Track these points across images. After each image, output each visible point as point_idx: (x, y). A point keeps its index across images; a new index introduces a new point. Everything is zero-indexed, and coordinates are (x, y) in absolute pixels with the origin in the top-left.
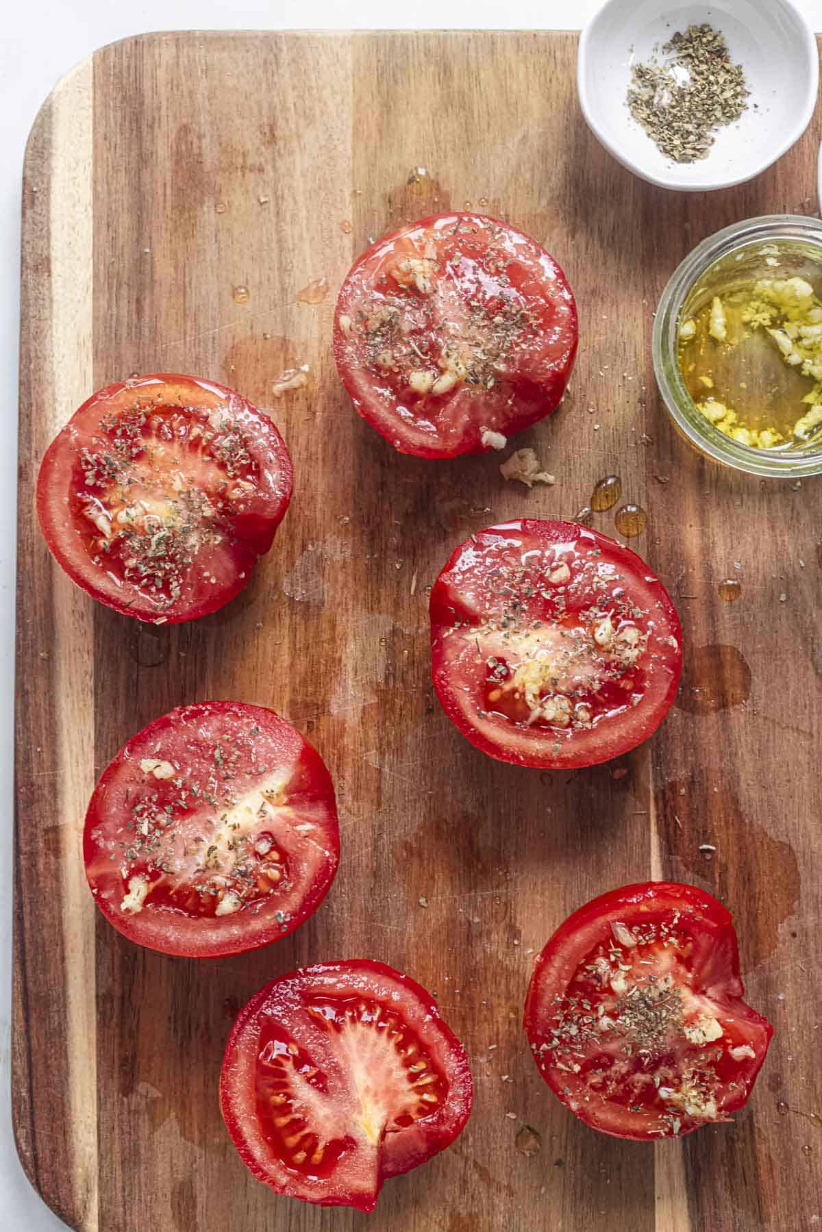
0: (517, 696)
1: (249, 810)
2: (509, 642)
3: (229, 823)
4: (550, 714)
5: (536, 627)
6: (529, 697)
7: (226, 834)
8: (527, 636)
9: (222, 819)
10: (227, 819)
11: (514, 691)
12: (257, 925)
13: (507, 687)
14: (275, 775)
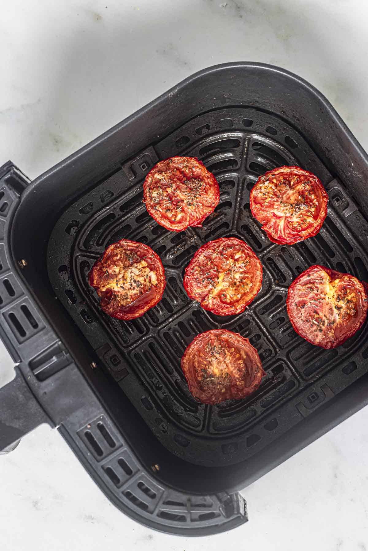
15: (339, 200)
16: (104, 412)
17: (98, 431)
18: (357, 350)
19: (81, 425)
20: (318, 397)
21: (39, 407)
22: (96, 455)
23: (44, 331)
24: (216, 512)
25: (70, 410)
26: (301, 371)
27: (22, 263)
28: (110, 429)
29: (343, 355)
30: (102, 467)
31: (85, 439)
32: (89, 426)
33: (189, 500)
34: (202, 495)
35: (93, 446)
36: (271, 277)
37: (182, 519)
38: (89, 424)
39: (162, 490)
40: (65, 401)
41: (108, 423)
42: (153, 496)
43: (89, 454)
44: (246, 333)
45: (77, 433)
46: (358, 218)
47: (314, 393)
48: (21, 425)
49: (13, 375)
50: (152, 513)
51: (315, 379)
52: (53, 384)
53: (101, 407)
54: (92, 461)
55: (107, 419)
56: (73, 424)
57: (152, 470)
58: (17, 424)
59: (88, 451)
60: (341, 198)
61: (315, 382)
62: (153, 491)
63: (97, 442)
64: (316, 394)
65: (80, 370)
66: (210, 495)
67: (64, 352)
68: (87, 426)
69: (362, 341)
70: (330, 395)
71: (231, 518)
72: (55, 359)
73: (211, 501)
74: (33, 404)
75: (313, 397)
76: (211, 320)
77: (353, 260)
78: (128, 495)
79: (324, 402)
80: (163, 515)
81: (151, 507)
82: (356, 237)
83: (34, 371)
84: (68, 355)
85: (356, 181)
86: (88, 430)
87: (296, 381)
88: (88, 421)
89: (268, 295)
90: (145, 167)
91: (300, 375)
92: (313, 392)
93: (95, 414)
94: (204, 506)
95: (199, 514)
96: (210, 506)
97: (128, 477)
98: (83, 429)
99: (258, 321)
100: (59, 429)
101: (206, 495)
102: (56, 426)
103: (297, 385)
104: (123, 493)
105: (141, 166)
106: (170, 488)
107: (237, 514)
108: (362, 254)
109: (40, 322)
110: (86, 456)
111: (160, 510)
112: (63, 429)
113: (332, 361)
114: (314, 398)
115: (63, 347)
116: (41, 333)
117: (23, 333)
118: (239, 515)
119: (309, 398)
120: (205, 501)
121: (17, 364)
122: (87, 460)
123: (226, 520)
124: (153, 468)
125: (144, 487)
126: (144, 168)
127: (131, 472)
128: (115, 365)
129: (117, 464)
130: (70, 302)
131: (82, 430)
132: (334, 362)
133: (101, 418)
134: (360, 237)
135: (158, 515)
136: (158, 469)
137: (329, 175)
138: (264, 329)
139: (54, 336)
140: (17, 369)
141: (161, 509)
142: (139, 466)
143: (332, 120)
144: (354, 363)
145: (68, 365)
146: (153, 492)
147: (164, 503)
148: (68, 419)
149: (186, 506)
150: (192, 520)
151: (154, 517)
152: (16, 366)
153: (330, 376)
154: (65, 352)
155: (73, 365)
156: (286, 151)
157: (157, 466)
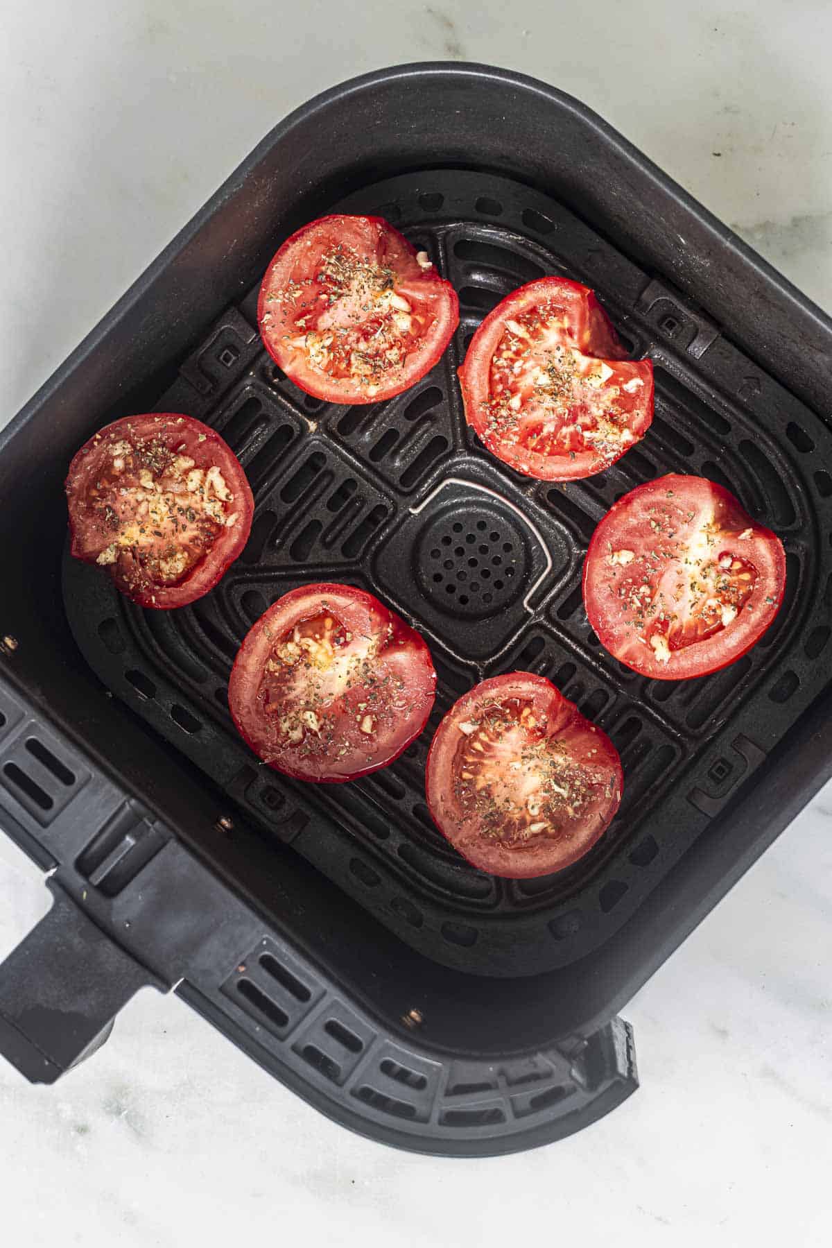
0: (317, 636)
1: (701, 545)
2: (354, 659)
3: (693, 563)
4: (291, 647)
5: (349, 682)
6: (310, 642)
7: (693, 571)
8: (348, 673)
9: (686, 563)
10: (689, 561)
11: (322, 637)
12: (756, 616)
13: (328, 634)
14: (702, 514)
15: (673, 325)
16: (268, 929)
17: (265, 974)
18: (791, 645)
19: (223, 971)
20: (731, 767)
21: (122, 954)
22: (273, 1025)
23: (90, 786)
24: (566, 1083)
25: (194, 944)
26: (682, 720)
27: (6, 645)
28: (290, 963)
29: (763, 664)
30: (294, 1048)
31: (242, 997)
32: (242, 969)
33: (502, 1073)
34: (525, 1055)
35: (262, 1009)
36: (566, 532)
37: (495, 1116)
38: (243, 964)
39: (436, 1067)
40: (176, 928)
41: (282, 952)
42: (420, 1084)
43: (258, 1029)
44: (541, 668)
45: (222, 990)
46: (726, 354)
47: (719, 760)
48: (93, 1003)
49: (47, 900)
50: (425, 1120)
51: (715, 731)
52: (140, 897)
53: (256, 919)
54: (270, 1042)
55: (277, 943)
56: (207, 973)
57: (405, 1026)
58: (85, 1005)
59: (254, 1023)
60: (676, 319)
61: (717, 735)
62: (417, 1073)
63: (268, 997)
64: (723, 761)
65: (193, 852)
66: (544, 1050)
67: (146, 820)
68: (237, 971)
69: (798, 620)
70: (754, 756)
71: (601, 1089)
72: (130, 840)
73: (550, 1063)
74: (108, 950)
75: (720, 770)
76: (458, 657)
77: (736, 449)
78: (365, 1095)
79: (747, 775)
80: (453, 1119)
81: (421, 1108)
82: (729, 398)
83: (92, 879)
84: (157, 824)
85: (700, 275)
86: (242, 978)
87: (675, 745)
88: (236, 957)
89: (569, 573)
90: (230, 358)
91: (679, 729)
92: (717, 758)
93: (249, 938)
94: (536, 1077)
95: (530, 1098)
96: (549, 1075)
97: (356, 1056)
98: (231, 977)
99: (562, 636)
100: (178, 991)
101: (535, 1053)
102: (169, 987)
103: (679, 753)
104: (353, 1093)
105: (221, 358)
106: (454, 1056)
107: (612, 1077)
108: (752, 431)
109: (77, 768)
110: (253, 1034)
111: (441, 1111)
112: (187, 990)
113: (742, 682)
114: (723, 770)
115: (142, 809)
116: (84, 791)
117: (46, 802)
118: (617, 1078)
119: (712, 776)
120: (535, 1065)
121: (52, 872)
122: (258, 1043)
123: (591, 1096)
124: (407, 1020)
125: (396, 1070)
126: (228, 362)
127: (360, 1044)
128: (276, 808)
129: (326, 1035)
130: (142, 696)
131: (230, 980)
132: (746, 682)
133: (265, 943)
134: (739, 396)
135: (441, 1123)
136: (418, 1019)
137: (639, 273)
138: (578, 649)
139: (116, 791)
140: (54, 884)
141: (444, 1108)
142: (374, 1028)
143: (613, 153)
144: (791, 675)
145: (164, 844)
146: (417, 1076)
147: (448, 1093)
148: (192, 965)
149: (497, 1087)
150: (518, 1115)
151: (433, 1129)
152: (50, 878)
153: (746, 716)
154: (149, 819)
155: (173, 845)
156: (531, 244)
157: (413, 1014)
